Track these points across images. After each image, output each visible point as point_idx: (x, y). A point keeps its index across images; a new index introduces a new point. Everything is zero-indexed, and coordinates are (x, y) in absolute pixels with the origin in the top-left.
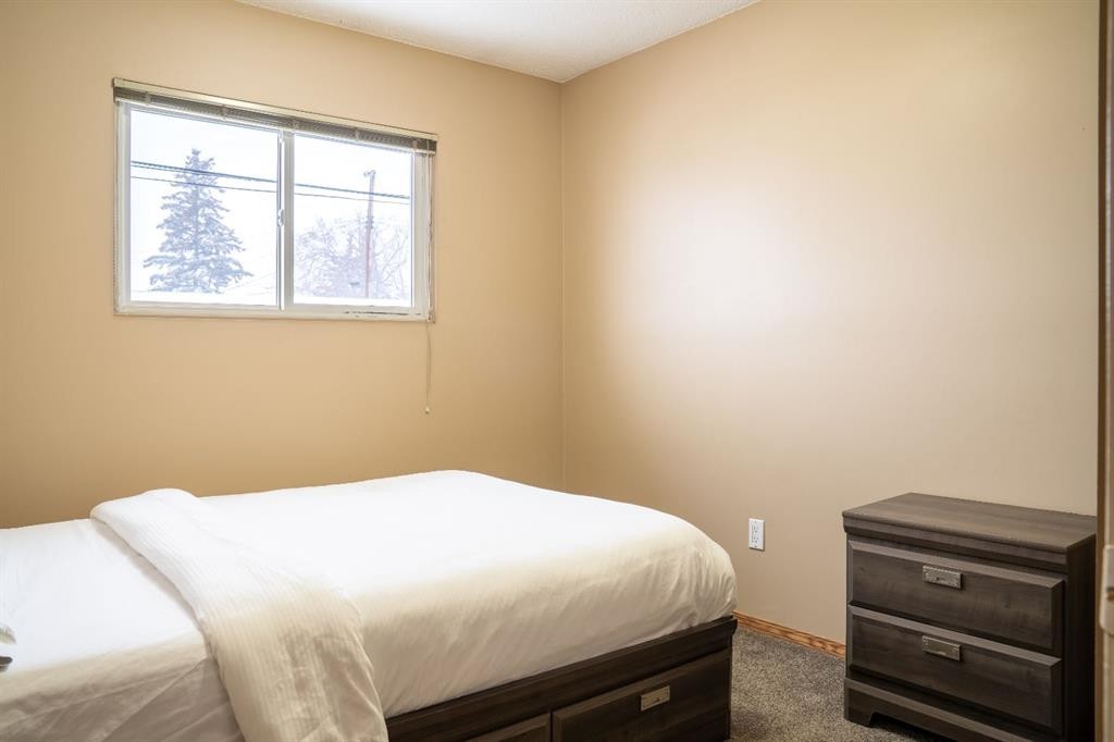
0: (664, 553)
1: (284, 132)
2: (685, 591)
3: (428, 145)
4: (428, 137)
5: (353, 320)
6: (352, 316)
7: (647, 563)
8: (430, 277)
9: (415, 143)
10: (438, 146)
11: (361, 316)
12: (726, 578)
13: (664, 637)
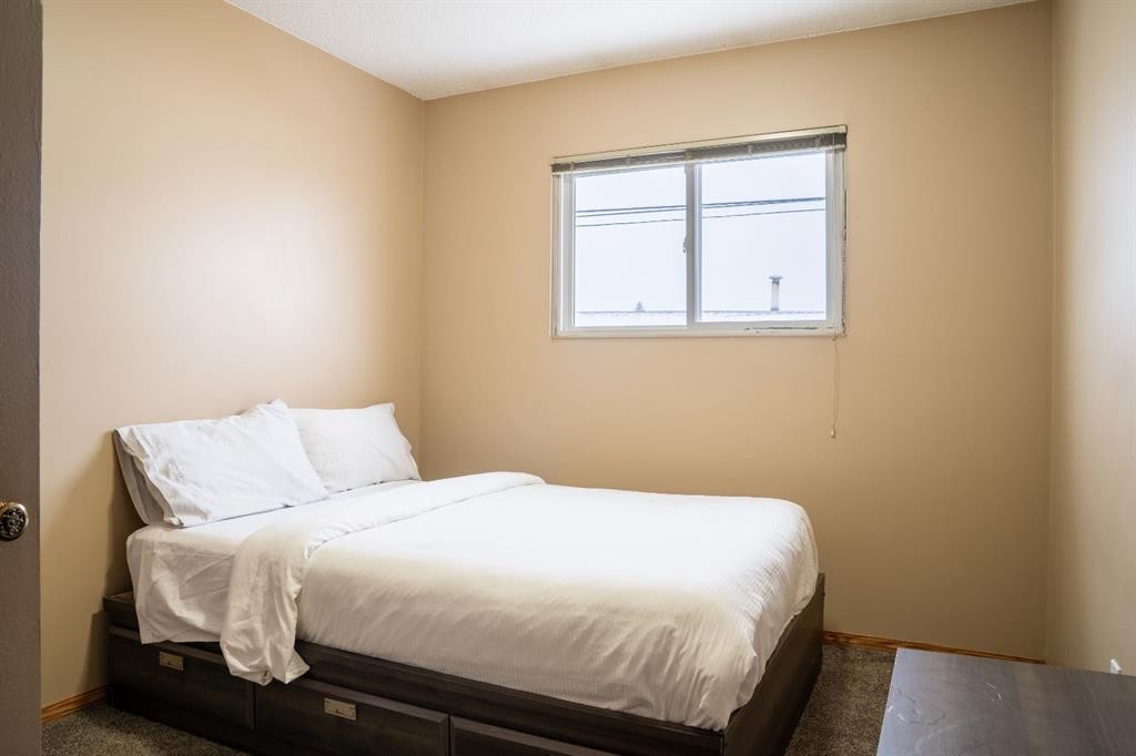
0: (615, 611)
1: (686, 165)
2: (624, 665)
3: (837, 140)
4: (831, 131)
5: (753, 337)
6: (753, 332)
7: (581, 613)
8: (842, 286)
9: (818, 141)
10: (849, 138)
11: (762, 332)
12: (702, 675)
13: (608, 710)
